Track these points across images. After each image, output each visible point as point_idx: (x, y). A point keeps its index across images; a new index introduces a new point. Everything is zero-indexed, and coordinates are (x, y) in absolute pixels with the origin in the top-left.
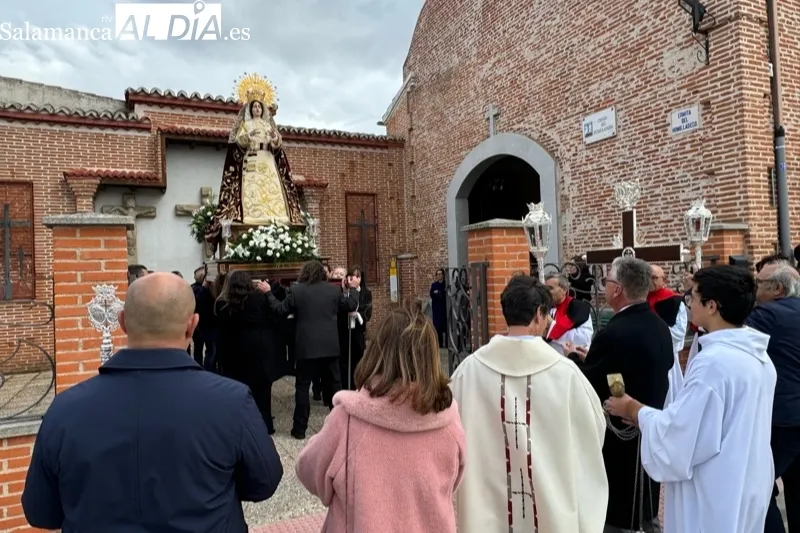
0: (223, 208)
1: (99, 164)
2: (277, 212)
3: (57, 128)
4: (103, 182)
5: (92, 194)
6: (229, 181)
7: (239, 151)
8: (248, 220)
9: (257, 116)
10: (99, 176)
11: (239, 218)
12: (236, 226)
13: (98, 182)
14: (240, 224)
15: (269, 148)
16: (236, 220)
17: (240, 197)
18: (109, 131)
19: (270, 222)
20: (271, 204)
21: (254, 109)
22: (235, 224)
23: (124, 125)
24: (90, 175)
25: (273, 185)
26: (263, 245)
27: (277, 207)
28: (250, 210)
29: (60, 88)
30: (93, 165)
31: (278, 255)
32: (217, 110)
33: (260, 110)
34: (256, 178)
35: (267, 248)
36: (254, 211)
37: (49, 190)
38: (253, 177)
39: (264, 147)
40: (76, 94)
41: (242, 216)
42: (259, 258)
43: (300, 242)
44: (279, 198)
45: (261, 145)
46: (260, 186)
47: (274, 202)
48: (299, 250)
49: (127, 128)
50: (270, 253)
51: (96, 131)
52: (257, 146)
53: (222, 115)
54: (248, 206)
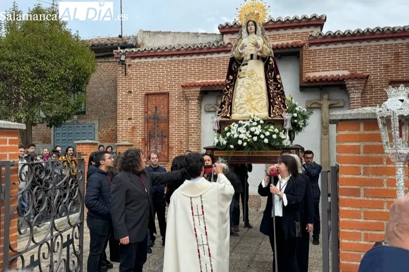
0: (223, 108)
1: (203, 78)
2: (259, 109)
3: (181, 58)
4: (203, 89)
5: (197, 97)
6: (228, 87)
7: (237, 63)
8: (235, 116)
9: (252, 33)
10: (200, 86)
11: (228, 115)
12: (224, 121)
13: (200, 89)
14: (228, 119)
15: (258, 58)
16: (226, 117)
17: (232, 99)
18: (209, 56)
19: (250, 117)
20: (253, 103)
21: (249, 28)
22: (224, 119)
23: (216, 50)
24: (195, 86)
25: (258, 87)
26: (236, 136)
27: (260, 105)
28: (238, 108)
29: (188, 33)
30: (199, 79)
31: (245, 144)
32: (278, 29)
33: (253, 27)
34: (245, 83)
35: (238, 138)
36: (240, 109)
37: (177, 96)
38: (243, 82)
39: (255, 57)
40: (196, 35)
41: (231, 113)
42: (232, 146)
43: (268, 134)
44: (261, 98)
45: (252, 55)
46: (247, 89)
47: (256, 101)
48: (266, 141)
49: (219, 52)
50: (240, 142)
51: (202, 56)
52: (249, 57)
53: (282, 32)
54: (237, 105)
